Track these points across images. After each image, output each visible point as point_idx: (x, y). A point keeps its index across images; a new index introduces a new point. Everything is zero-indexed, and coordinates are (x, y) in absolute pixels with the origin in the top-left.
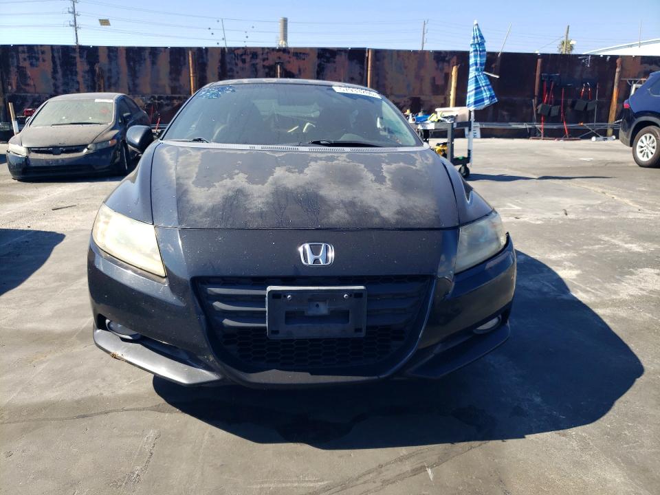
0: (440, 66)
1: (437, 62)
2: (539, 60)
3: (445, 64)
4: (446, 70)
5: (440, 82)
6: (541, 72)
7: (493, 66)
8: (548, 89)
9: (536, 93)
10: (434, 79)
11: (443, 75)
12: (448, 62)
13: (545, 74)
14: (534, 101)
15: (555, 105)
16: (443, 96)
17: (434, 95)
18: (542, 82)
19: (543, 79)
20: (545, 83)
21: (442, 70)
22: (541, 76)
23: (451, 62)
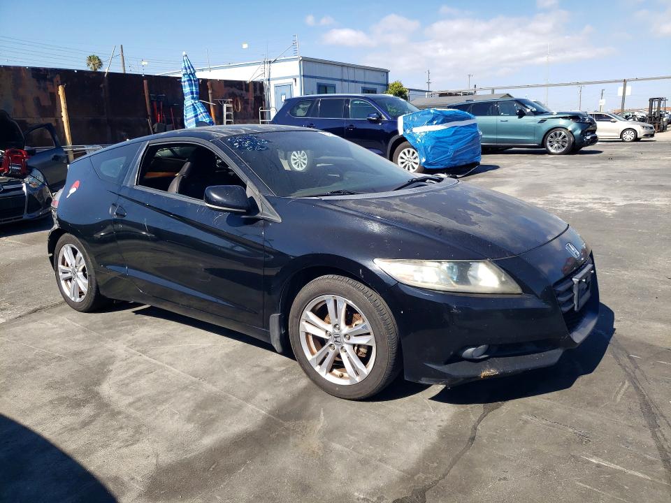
0: (42, 85)
1: (38, 81)
2: (145, 81)
3: (48, 83)
4: (51, 89)
5: (46, 102)
6: (150, 92)
7: (102, 86)
8: (159, 108)
9: (149, 113)
10: (38, 99)
11: (49, 94)
12: (51, 80)
13: (154, 95)
14: (149, 121)
15: (167, 124)
16: (54, 118)
17: (42, 117)
18: (151, 102)
19: (153, 99)
20: (155, 103)
21: (45, 89)
22: (149, 96)
23: (55, 80)
